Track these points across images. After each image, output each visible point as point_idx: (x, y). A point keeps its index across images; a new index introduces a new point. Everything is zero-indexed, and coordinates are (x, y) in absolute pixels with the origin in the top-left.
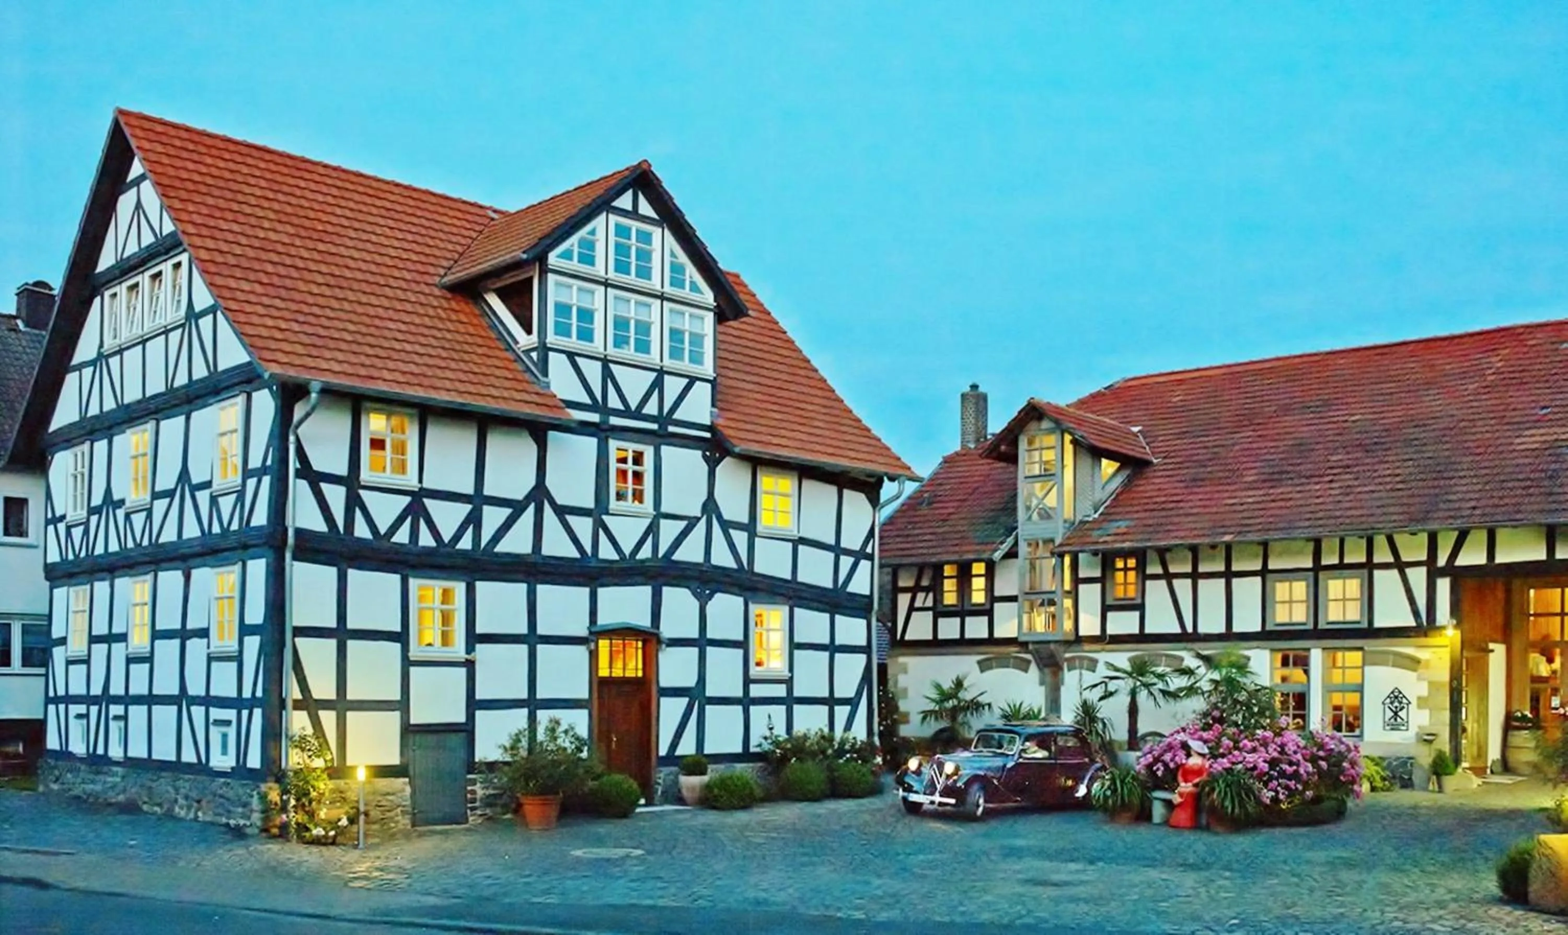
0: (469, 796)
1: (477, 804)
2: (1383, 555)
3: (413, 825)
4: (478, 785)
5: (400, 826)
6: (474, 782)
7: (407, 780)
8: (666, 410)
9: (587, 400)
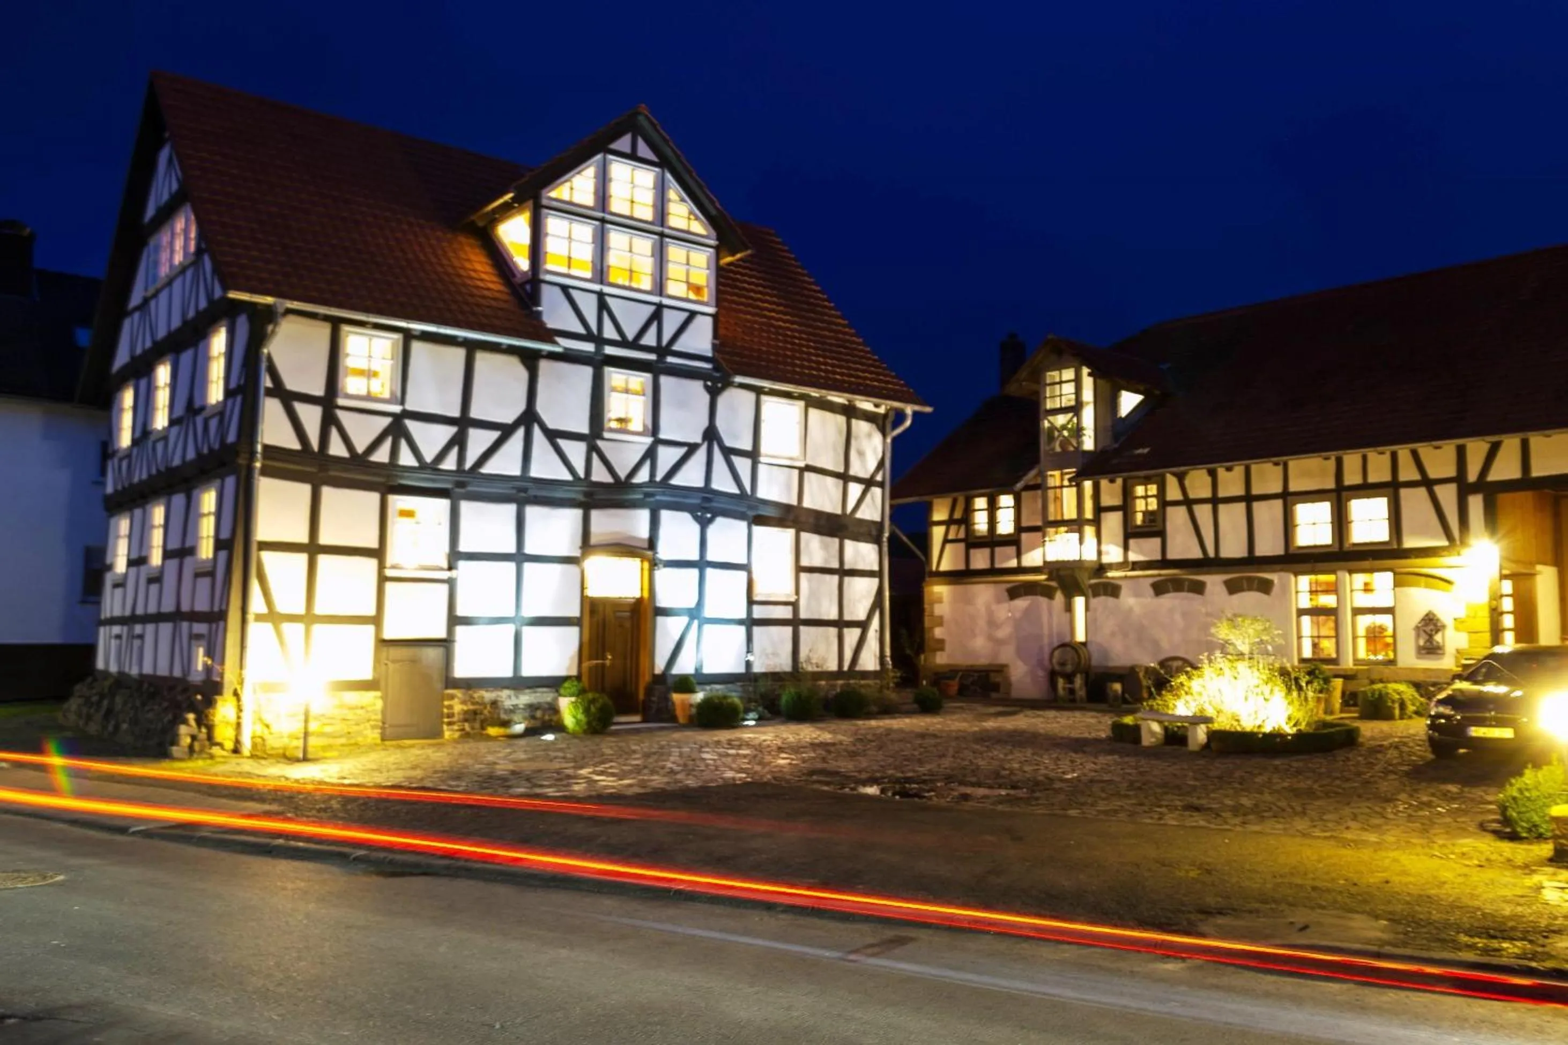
0: (445, 711)
1: (455, 719)
2: (1408, 472)
3: (383, 739)
4: (456, 700)
5: (369, 741)
6: (452, 697)
7: (378, 694)
8: (665, 341)
9: (581, 330)
